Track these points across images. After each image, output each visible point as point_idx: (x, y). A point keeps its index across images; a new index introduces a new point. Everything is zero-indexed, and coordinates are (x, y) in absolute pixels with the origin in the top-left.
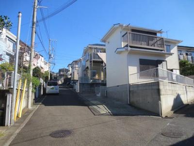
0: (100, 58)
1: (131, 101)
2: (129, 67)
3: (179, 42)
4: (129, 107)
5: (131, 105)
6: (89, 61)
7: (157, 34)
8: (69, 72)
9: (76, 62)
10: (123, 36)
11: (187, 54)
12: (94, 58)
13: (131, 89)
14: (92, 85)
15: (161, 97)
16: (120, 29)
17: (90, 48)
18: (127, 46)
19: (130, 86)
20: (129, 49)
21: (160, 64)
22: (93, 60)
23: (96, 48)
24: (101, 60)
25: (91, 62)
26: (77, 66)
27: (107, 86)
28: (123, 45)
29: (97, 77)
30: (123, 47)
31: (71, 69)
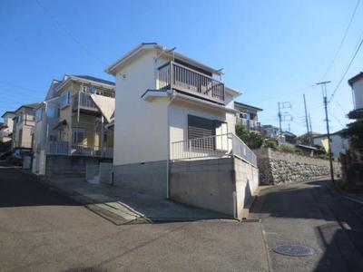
0: (96, 106)
1: (172, 192)
2: (171, 128)
3: (237, 94)
4: (172, 204)
5: (173, 199)
6: (71, 108)
7: (214, 75)
8: (6, 130)
9: (29, 109)
10: (159, 69)
11: (241, 116)
12: (83, 104)
13: (173, 171)
14: (75, 160)
15: (237, 184)
16: (154, 55)
17: (75, 82)
18: (168, 88)
19: (171, 163)
20: (175, 94)
21: (218, 127)
22: (80, 107)
23: (89, 85)
24: (96, 110)
25: (75, 111)
26: (30, 117)
27: (115, 163)
28: (159, 85)
29: (85, 143)
30: (158, 88)
31: (10, 123)
